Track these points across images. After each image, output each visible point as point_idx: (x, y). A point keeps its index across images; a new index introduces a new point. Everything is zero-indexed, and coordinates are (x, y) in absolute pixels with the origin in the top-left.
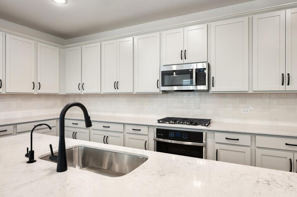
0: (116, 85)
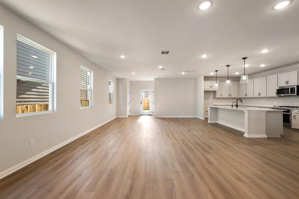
0: (259, 94)
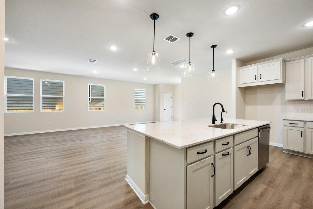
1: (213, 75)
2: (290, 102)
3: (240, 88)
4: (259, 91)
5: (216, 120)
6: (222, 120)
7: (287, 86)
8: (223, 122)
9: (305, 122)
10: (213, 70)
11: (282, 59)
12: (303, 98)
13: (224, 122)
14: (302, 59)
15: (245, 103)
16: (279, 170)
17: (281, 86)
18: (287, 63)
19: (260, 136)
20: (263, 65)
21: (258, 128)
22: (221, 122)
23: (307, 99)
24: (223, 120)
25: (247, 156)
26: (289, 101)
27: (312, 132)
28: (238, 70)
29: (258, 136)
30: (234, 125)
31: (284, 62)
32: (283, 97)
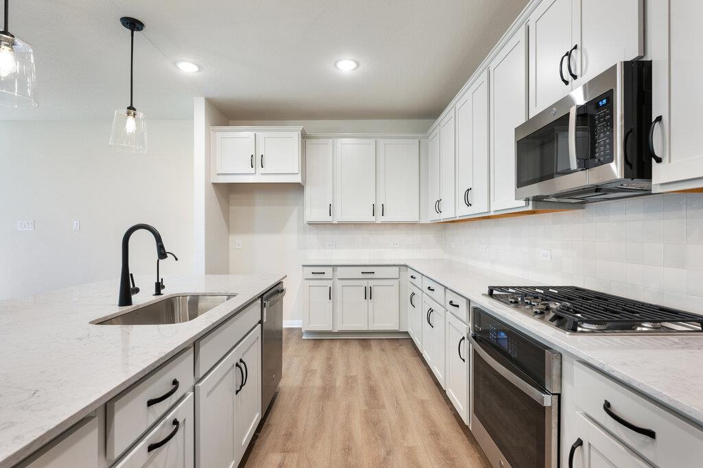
0: (467, 198)
1: (131, 124)
2: (312, 227)
3: (217, 186)
4: (259, 198)
5: (137, 290)
6: (159, 287)
7: (307, 190)
8: (162, 291)
9: (334, 267)
10: (131, 108)
11: (301, 128)
12: (330, 219)
13: (166, 293)
14: (329, 138)
15: (228, 227)
16: (301, 388)
17: (298, 188)
18: (308, 141)
19: (265, 321)
20: (267, 134)
21: (261, 296)
22: (158, 293)
23: (335, 222)
24: (163, 287)
25: (237, 392)
26: (310, 224)
27: (344, 287)
28: (212, 133)
29: (261, 322)
30: (200, 297)
31: (304, 136)
32: (301, 214)
